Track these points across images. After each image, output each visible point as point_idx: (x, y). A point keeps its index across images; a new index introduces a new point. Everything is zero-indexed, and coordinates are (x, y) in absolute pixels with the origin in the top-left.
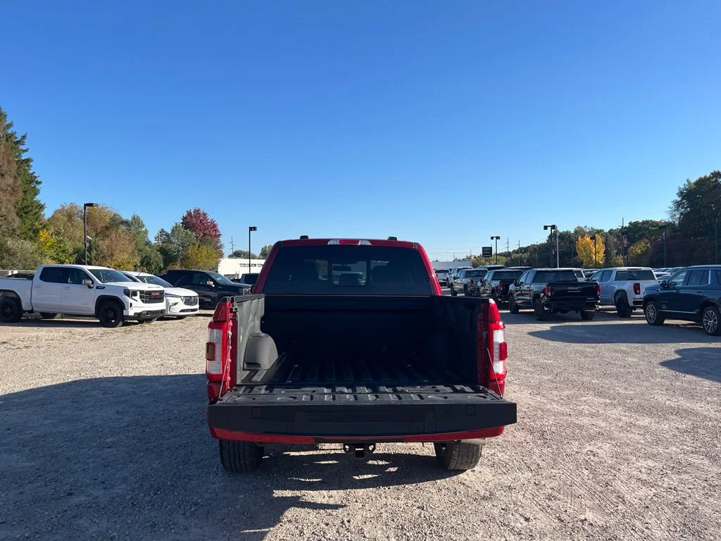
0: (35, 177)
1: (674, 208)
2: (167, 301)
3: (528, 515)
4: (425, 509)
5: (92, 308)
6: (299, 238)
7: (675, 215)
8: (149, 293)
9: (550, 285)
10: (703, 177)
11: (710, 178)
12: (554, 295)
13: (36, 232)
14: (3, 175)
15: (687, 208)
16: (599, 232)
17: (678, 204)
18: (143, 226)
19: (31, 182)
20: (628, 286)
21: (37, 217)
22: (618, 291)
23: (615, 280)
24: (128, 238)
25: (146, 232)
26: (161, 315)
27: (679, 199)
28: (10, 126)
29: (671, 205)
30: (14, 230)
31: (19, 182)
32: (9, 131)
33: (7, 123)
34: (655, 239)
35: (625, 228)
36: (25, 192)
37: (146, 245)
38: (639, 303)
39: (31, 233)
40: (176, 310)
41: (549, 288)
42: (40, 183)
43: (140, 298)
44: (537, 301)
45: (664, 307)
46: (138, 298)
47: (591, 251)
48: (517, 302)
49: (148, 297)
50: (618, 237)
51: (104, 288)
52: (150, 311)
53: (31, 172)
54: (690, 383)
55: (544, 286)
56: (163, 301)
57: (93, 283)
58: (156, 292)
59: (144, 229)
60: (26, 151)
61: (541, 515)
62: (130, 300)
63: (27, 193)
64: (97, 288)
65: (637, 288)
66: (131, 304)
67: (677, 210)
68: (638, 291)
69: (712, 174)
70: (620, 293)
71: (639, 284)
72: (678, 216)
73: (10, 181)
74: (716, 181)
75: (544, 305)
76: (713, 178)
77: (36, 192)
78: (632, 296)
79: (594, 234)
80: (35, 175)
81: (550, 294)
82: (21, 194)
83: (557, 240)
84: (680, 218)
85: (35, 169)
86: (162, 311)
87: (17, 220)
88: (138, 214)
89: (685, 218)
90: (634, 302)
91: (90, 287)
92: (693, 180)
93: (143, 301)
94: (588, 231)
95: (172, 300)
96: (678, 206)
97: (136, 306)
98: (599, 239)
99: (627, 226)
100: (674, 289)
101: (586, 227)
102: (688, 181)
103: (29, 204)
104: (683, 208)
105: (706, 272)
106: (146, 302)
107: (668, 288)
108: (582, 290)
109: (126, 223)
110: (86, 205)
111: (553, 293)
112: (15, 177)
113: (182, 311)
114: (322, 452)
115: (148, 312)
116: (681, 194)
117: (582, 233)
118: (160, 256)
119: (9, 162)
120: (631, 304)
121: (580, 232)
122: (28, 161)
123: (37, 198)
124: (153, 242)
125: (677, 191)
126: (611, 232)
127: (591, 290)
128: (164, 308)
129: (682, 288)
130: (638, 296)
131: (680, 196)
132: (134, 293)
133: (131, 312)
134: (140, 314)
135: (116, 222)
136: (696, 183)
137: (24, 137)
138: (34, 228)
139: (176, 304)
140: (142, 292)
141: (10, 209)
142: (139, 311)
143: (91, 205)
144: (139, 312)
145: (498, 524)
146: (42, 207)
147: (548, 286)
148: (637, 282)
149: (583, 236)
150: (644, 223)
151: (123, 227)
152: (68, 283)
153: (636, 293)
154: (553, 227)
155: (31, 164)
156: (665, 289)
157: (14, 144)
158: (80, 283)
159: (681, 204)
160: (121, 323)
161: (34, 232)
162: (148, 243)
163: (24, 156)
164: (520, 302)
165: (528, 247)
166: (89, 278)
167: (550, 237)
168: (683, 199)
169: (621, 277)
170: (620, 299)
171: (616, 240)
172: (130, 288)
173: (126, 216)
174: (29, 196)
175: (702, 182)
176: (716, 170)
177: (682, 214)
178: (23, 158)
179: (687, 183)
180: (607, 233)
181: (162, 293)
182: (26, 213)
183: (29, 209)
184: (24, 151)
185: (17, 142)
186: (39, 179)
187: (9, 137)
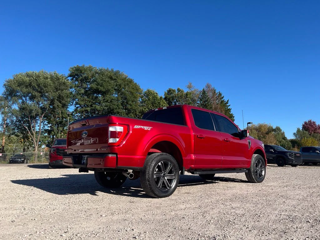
0: (233, 115)
19: (232, 117)
24: (273, 137)
32: (222, 100)
33: (222, 96)
77: (234, 120)
85: (232, 112)
109: (274, 130)
118: (290, 144)
135: (270, 130)
137: (228, 101)
151: (273, 132)
155: (231, 110)
163: (229, 108)
173: (274, 127)
184: (229, 106)
185: (226, 103)
186: (234, 116)
187: (222, 102)
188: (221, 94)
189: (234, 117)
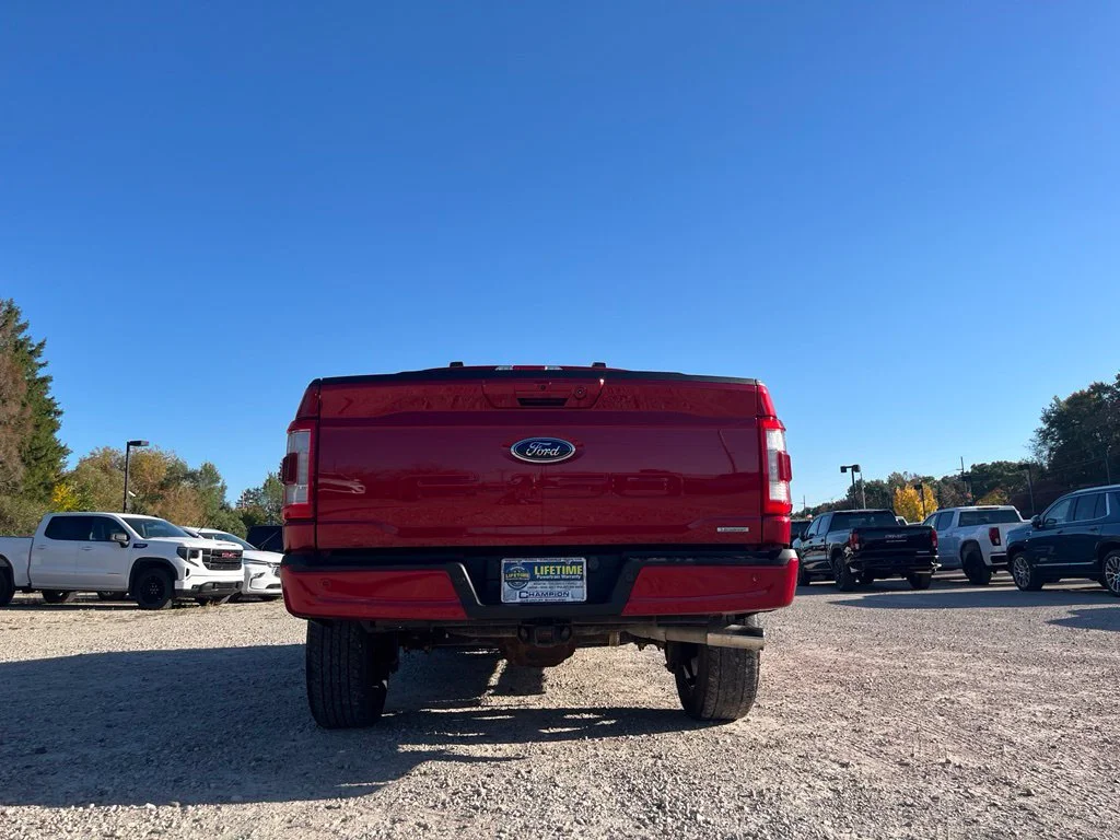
0: (55, 405)
1: (1038, 440)
2: (246, 568)
3: (846, 760)
4: (664, 757)
5: (123, 580)
6: (448, 366)
7: (1041, 451)
8: (218, 553)
9: (857, 531)
10: (1078, 392)
11: (1089, 393)
12: (865, 548)
13: (49, 488)
14: (4, 402)
15: (1059, 439)
16: (926, 480)
17: (1045, 435)
18: (217, 480)
19: (49, 412)
20: (980, 533)
21: (52, 463)
22: (965, 543)
23: (959, 526)
24: (194, 499)
25: (223, 489)
26: (236, 590)
27: (1045, 427)
28: (23, 327)
29: (1034, 436)
30: (15, 484)
31: (29, 411)
32: (21, 337)
33: (21, 322)
34: (1015, 490)
35: (967, 473)
36: (37, 427)
37: (221, 509)
38: (1001, 559)
39: (42, 492)
40: (261, 586)
41: (856, 537)
42: (60, 413)
43: (203, 561)
44: (838, 560)
45: (1042, 560)
46: (199, 561)
47: (916, 509)
48: (807, 566)
49: (216, 560)
50: (957, 487)
51: (146, 545)
52: (219, 583)
53: (48, 396)
54: (1098, 636)
55: (847, 534)
56: (239, 568)
57: (128, 538)
58: (229, 552)
59: (219, 485)
60: (44, 365)
61: (868, 760)
62: (186, 565)
63: (41, 428)
64: (135, 546)
65: (994, 535)
66: (188, 570)
67: (1044, 443)
68: (997, 541)
69: (1092, 387)
70: (968, 546)
71: (997, 529)
72: (1046, 453)
73: (15, 409)
74: (1100, 397)
75: (849, 565)
76: (1094, 393)
77: (55, 427)
78: (988, 552)
79: (919, 484)
80: (55, 401)
81: (857, 546)
82: (30, 431)
83: (864, 493)
84: (1049, 455)
85: (54, 392)
86: (238, 584)
87: (22, 469)
88: (210, 461)
89: (1059, 456)
90: (994, 559)
91: (123, 546)
92: (1063, 398)
93: (207, 566)
94: (909, 479)
95: (255, 569)
96: (1045, 438)
97: (196, 575)
98: (929, 491)
99: (970, 471)
100: (1053, 527)
101: (905, 473)
102: (1056, 398)
103: (42, 444)
104: (1053, 439)
105: (1100, 497)
106: (212, 568)
107: (1044, 529)
108: (909, 538)
109: (192, 476)
110: (129, 444)
111: (863, 546)
112: (24, 405)
113: (270, 587)
114: (485, 709)
115: (214, 583)
116: (1047, 418)
117: (900, 482)
118: (243, 527)
119: (15, 382)
120: (988, 562)
121: (897, 481)
122: (44, 380)
123: (57, 435)
124: (233, 506)
125: (1042, 415)
126: (945, 480)
127: (923, 539)
128: (242, 579)
129: (1065, 526)
130: (997, 549)
131: (1045, 422)
132: (194, 554)
133: (187, 584)
134: (201, 587)
135: (177, 475)
136: (1069, 402)
137: (41, 345)
138: (48, 482)
139: (261, 575)
140: (206, 551)
141: (11, 453)
142: (200, 581)
143: (138, 443)
144: (200, 583)
145: (792, 770)
146: (63, 451)
147: (854, 533)
148: (995, 526)
149: (902, 488)
150: (995, 465)
151: (186, 483)
152: (88, 540)
153: (995, 544)
154: (855, 468)
155: (49, 385)
156: (1039, 529)
157: (25, 354)
158: (108, 539)
159: (1048, 434)
160: (170, 602)
161: (46, 488)
162: (225, 507)
163: (41, 373)
164: (811, 566)
165: (819, 507)
166: (123, 531)
167: (852, 490)
168: (1051, 425)
169: (968, 520)
170: (970, 555)
171: (953, 492)
172: (187, 545)
173: (194, 465)
174: (42, 434)
175: (1077, 400)
176: (1098, 382)
177: (1052, 449)
178: (38, 377)
179: (1054, 402)
180: (938, 483)
181: (238, 554)
182: (36, 460)
183: (41, 454)
184: (41, 366)
185: (31, 353)
186: (59, 408)
187: (19, 346)
188: (17, 313)
189: (59, 413)
